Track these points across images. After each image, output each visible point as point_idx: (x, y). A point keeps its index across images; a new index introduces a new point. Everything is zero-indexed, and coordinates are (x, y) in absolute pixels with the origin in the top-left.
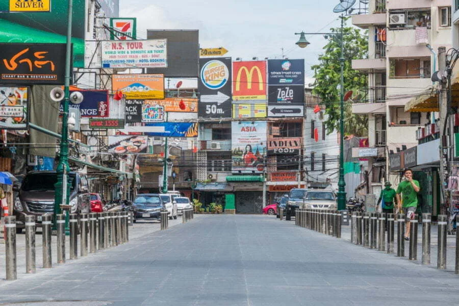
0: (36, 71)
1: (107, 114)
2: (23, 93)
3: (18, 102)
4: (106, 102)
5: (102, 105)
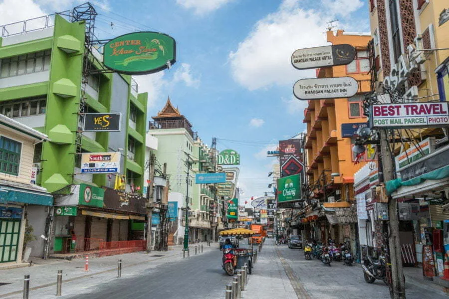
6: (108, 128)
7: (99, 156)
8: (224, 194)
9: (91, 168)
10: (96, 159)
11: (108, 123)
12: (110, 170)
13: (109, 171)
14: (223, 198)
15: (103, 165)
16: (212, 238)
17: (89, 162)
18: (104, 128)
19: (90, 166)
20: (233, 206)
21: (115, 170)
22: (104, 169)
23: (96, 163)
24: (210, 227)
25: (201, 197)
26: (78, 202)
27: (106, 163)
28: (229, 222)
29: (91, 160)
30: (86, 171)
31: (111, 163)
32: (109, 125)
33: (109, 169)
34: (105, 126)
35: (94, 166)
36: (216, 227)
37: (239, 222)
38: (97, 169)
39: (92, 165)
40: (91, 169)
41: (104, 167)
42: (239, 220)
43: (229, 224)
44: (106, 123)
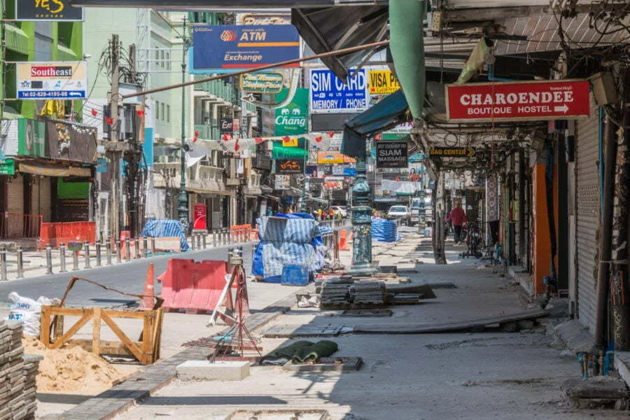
0: (293, 169)
1: (317, 176)
2: (288, 177)
3: (287, 180)
4: (316, 171)
5: (315, 172)
6: (61, 16)
7: (49, 68)
8: (261, 85)
9: (36, 90)
10: (44, 72)
11: (62, 7)
12: (72, 94)
13: (69, 96)
14: (259, 97)
15: (57, 85)
16: (226, 223)
17: (30, 80)
18: (54, 14)
19: (32, 87)
20: (290, 115)
21: (80, 94)
22: (61, 92)
23: (44, 80)
24: (223, 188)
25: (196, 98)
26: (17, 150)
27: (64, 81)
28: (278, 172)
29: (33, 75)
30: (26, 95)
31: (71, 81)
32: (63, 10)
33: (68, 92)
34: (56, 11)
35: (41, 87)
36: (240, 189)
37: (312, 169)
38: (47, 92)
39: (37, 85)
40: (37, 92)
41: (60, 89)
42: (311, 161)
43: (278, 177)
44: (58, 6)
